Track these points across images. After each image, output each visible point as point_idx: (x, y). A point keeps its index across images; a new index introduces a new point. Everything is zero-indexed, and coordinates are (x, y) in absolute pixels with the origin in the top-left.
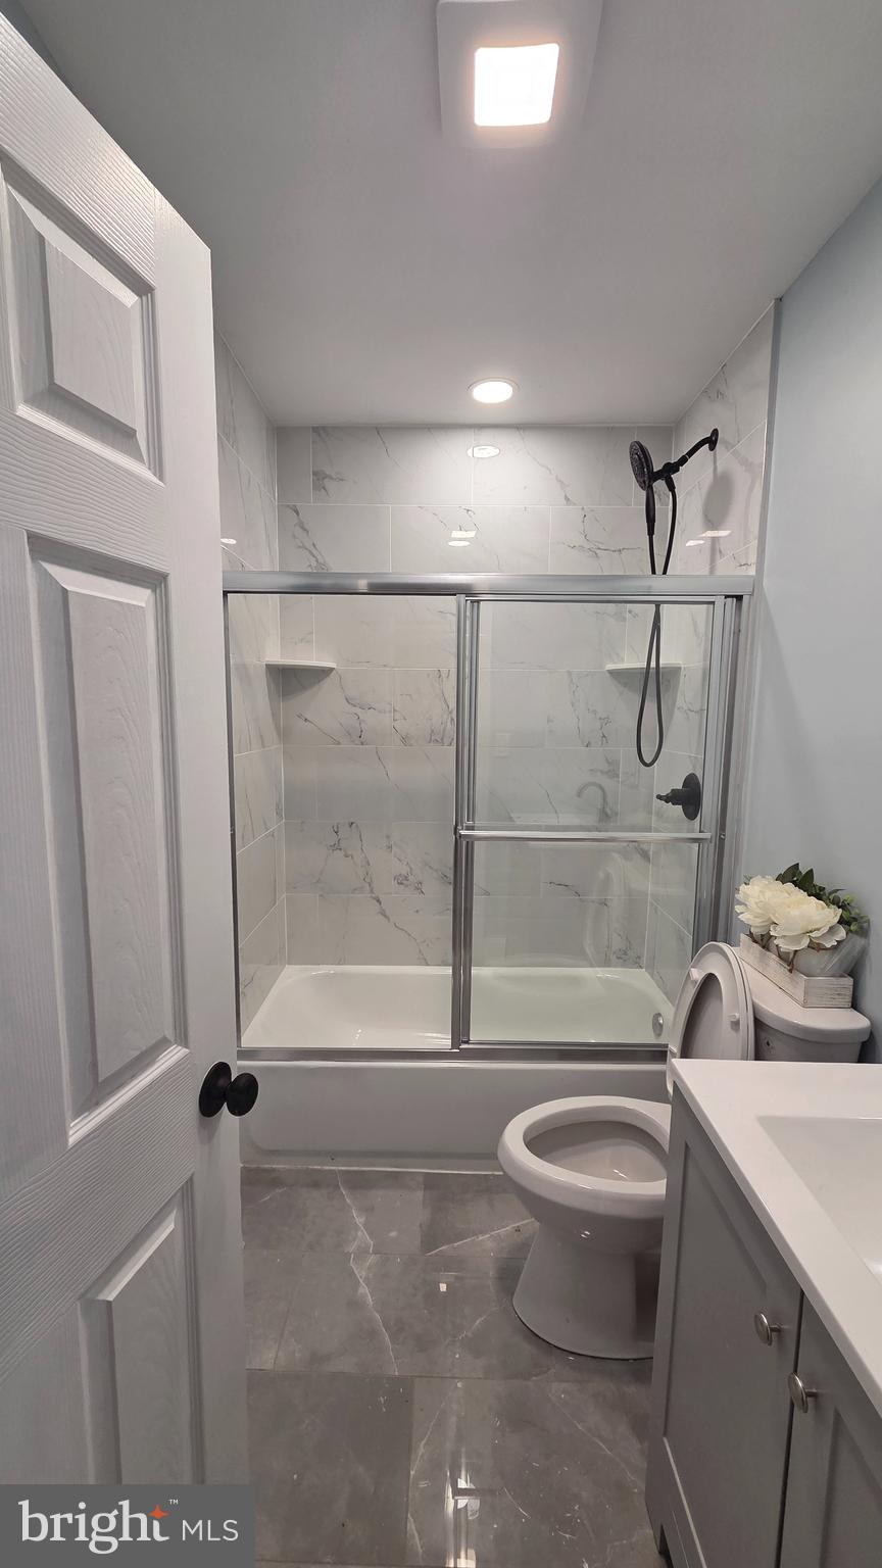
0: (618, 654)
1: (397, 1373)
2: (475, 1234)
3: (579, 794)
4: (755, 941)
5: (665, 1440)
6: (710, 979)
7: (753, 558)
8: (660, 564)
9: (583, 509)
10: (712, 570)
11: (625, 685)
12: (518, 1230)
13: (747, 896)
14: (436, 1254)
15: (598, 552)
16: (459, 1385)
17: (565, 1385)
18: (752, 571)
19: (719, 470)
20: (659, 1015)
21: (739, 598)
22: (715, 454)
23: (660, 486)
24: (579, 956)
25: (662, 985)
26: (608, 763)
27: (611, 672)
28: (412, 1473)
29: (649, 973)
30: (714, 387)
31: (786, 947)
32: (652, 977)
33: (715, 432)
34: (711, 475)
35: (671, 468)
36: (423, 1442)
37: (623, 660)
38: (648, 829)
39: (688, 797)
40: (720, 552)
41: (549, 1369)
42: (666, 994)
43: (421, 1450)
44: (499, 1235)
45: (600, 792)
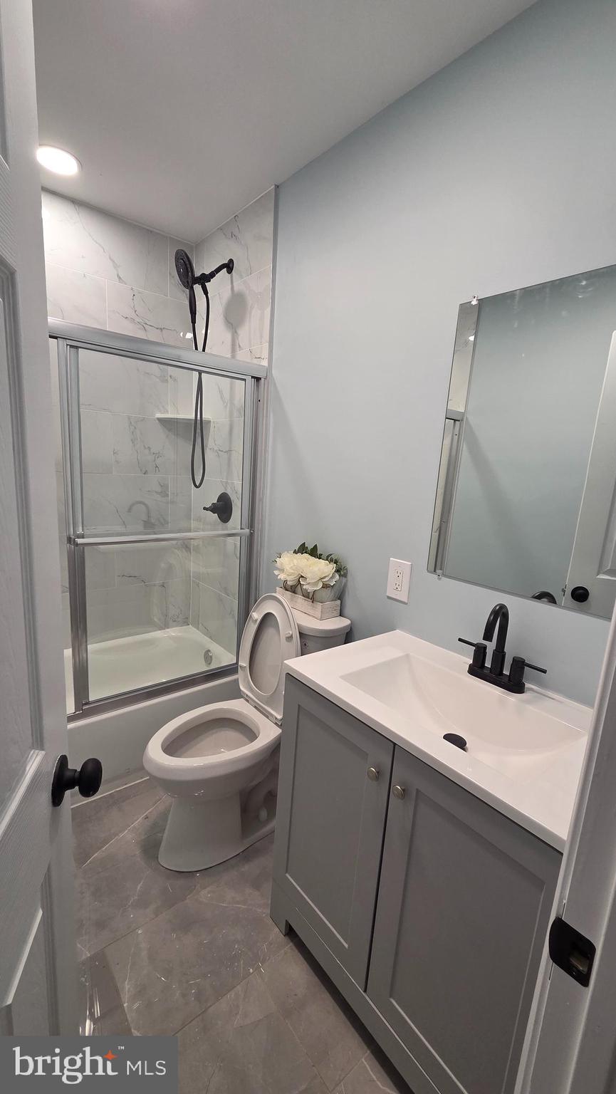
0: (163, 407)
1: (89, 955)
2: (117, 835)
3: (130, 510)
4: (287, 590)
5: (287, 875)
6: (268, 616)
7: (265, 354)
8: (200, 345)
9: (132, 289)
10: (233, 357)
11: (170, 430)
12: (147, 817)
13: (282, 564)
14: (90, 863)
15: (146, 327)
16: (140, 932)
17: (208, 889)
18: (265, 363)
19: (236, 289)
20: (209, 651)
21: (258, 379)
22: (232, 277)
23: (198, 288)
24: (148, 624)
25: (207, 632)
26: (162, 486)
27: (160, 420)
28: (125, 1005)
29: (195, 627)
30: (230, 227)
31: (310, 589)
32: (198, 629)
33: (231, 261)
34: (230, 291)
35: (204, 279)
36: (126, 983)
37: (167, 411)
38: (190, 531)
39: (223, 508)
40: (240, 346)
41: (195, 886)
42: (211, 638)
43: (127, 987)
44: (134, 827)
45: (143, 506)
